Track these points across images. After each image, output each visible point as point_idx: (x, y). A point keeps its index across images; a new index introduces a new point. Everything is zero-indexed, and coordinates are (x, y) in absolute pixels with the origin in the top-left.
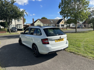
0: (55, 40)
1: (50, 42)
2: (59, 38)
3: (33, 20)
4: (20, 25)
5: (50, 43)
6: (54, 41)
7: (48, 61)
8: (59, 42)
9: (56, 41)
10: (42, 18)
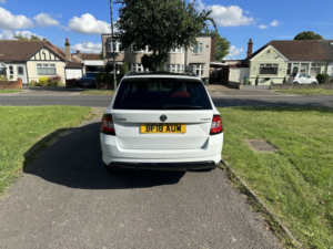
0: (139, 125)
1: (118, 128)
2: (159, 121)
3: (250, 44)
4: (198, 64)
5: (117, 132)
6: (137, 128)
7: (120, 190)
8: (155, 135)
9: (144, 128)
10: (296, 38)
